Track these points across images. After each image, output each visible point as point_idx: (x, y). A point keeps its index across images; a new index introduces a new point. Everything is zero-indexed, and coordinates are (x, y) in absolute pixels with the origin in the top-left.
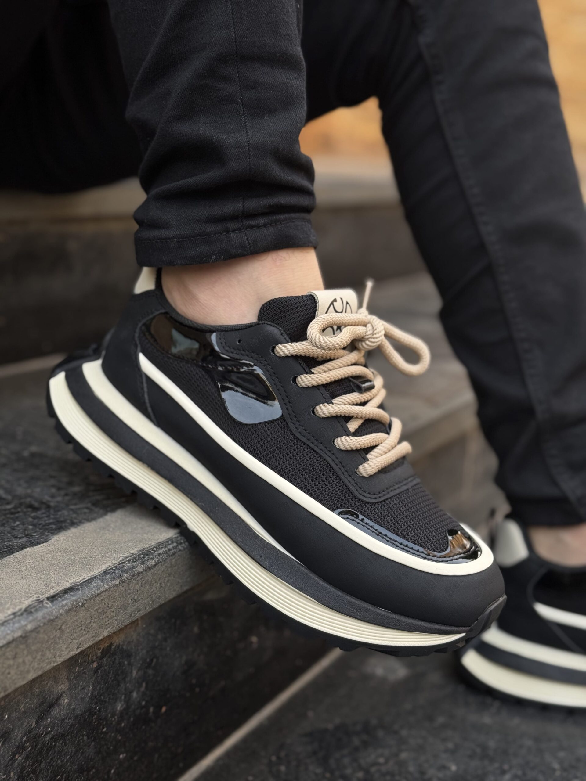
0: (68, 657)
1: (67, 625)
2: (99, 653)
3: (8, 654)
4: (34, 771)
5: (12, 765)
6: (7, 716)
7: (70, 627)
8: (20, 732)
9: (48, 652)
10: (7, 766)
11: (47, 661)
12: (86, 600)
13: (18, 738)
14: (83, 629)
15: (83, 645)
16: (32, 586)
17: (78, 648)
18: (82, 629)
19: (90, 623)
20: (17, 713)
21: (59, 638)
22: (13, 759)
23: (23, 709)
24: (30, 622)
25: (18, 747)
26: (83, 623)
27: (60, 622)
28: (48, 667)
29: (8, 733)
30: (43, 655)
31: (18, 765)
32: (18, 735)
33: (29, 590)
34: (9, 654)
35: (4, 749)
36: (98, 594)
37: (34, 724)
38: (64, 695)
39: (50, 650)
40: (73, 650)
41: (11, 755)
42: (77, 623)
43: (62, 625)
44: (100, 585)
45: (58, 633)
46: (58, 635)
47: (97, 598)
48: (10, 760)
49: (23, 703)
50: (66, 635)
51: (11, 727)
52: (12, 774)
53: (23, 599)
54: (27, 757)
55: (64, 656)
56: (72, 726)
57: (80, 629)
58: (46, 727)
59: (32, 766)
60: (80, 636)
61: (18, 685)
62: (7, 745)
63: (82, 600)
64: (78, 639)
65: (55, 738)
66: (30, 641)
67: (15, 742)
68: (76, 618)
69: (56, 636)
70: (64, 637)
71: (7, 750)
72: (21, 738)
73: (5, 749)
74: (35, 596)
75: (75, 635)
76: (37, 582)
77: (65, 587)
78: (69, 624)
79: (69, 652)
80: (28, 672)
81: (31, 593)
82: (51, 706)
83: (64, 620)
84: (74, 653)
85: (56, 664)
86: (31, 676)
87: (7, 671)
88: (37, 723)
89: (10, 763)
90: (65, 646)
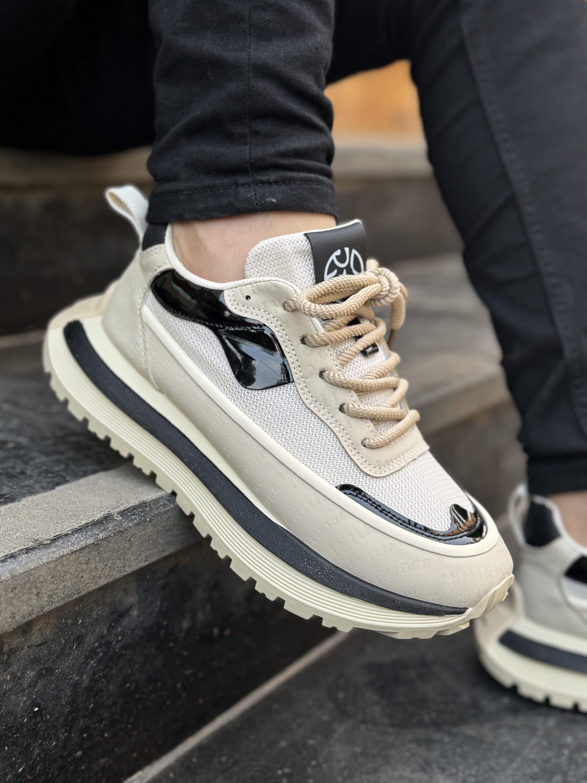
0: (136, 568)
1: (135, 537)
2: (166, 571)
3: (81, 559)
4: (105, 677)
5: (85, 668)
6: (80, 621)
7: (138, 540)
8: (93, 638)
9: (118, 562)
10: (80, 668)
11: (117, 569)
12: (153, 516)
13: (91, 643)
14: (151, 543)
15: (150, 558)
16: (104, 503)
17: (146, 561)
18: (149, 543)
19: (157, 538)
20: (90, 620)
21: (128, 549)
22: (86, 663)
23: (95, 616)
24: (102, 531)
25: (91, 651)
26: (150, 537)
27: (129, 535)
28: (118, 576)
29: (82, 637)
30: (114, 564)
31: (91, 668)
32: (91, 641)
33: (101, 506)
34: (83, 559)
35: (77, 652)
36: (164, 512)
37: (105, 632)
38: (134, 607)
39: (120, 560)
40: (141, 562)
41: (84, 658)
42: (144, 537)
43: (131, 537)
44: (167, 504)
45: (127, 545)
46: (128, 547)
47: (164, 516)
48: (83, 663)
49: (95, 610)
50: (134, 547)
51: (84, 631)
52: (85, 677)
53: (96, 513)
54: (99, 662)
55: (133, 566)
56: (141, 637)
57: (148, 543)
58: (117, 635)
59: (103, 670)
60: (148, 549)
61: (90, 589)
62: (80, 649)
63: (150, 517)
64: (146, 552)
65: (125, 647)
66: (102, 549)
67: (88, 647)
68: (144, 532)
69: (125, 547)
70: (133, 549)
71: (81, 653)
72: (94, 644)
73: (79, 652)
74: (106, 511)
75: (143, 548)
76: (109, 500)
77: (134, 504)
78: (138, 537)
79: (138, 563)
80: (100, 577)
81: (103, 508)
82: (122, 616)
83: (133, 532)
84: (142, 564)
85: (125, 573)
86: (102, 582)
87: (80, 575)
88: (108, 630)
89: (83, 666)
90: (134, 558)
